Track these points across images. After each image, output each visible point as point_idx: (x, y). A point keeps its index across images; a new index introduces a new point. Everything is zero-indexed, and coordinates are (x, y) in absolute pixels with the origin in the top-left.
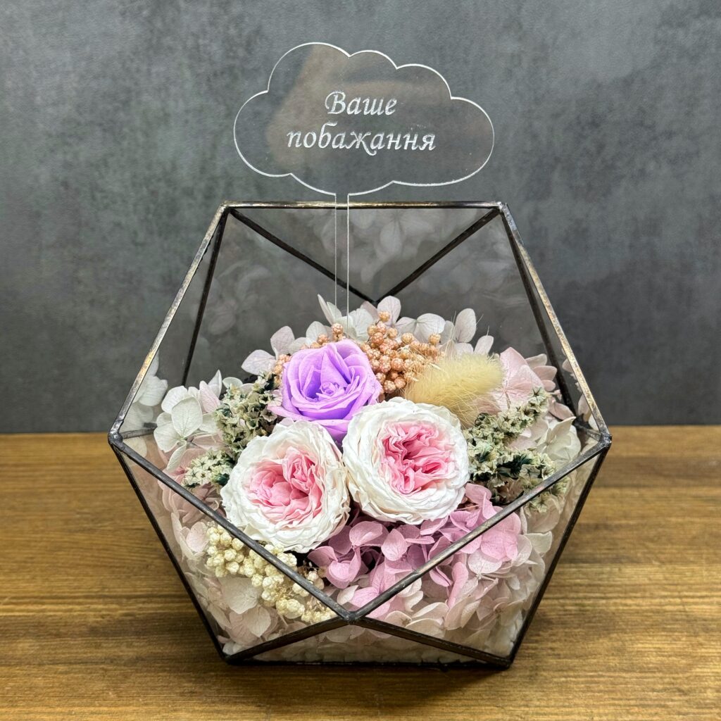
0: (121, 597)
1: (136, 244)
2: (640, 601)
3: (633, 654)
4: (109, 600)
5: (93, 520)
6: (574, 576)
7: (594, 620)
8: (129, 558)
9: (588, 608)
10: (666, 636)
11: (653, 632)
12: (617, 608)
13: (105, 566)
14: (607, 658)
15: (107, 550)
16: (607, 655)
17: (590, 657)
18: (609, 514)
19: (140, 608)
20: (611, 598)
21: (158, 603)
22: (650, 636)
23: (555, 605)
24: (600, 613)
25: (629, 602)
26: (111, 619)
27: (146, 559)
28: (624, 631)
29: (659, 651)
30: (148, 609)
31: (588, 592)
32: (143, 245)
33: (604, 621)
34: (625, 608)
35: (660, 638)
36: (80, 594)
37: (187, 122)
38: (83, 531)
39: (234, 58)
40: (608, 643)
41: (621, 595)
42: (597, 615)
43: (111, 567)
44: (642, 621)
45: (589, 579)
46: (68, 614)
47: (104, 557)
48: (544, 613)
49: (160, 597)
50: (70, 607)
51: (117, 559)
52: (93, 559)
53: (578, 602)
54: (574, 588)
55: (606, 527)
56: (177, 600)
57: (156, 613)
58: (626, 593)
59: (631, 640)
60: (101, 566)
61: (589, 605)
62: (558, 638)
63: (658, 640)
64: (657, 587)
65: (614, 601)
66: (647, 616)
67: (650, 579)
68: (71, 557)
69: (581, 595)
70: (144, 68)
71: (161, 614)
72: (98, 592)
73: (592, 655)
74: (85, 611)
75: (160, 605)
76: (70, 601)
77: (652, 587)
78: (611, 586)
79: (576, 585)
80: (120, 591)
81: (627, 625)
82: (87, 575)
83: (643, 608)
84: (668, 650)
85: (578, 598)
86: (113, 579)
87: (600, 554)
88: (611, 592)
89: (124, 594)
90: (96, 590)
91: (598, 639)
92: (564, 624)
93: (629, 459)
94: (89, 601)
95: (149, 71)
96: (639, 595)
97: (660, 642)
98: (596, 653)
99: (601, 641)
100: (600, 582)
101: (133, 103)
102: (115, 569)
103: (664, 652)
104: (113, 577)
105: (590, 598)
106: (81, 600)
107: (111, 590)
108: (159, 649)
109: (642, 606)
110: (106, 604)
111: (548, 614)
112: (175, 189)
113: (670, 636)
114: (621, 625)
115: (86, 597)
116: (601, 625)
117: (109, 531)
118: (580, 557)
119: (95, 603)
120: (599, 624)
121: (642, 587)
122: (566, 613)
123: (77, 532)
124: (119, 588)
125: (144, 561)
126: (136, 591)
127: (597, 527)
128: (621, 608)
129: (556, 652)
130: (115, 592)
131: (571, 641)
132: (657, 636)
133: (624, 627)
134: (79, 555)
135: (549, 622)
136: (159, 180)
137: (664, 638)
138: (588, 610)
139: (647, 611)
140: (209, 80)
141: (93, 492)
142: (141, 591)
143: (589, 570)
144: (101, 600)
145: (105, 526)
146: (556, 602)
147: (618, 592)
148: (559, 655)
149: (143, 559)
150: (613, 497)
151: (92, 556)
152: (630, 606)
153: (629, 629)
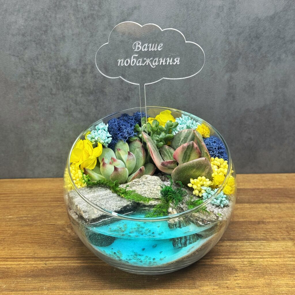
0: (42, 258)
1: (52, 94)
2: (278, 260)
3: (275, 286)
4: (37, 259)
5: (32, 220)
6: (248, 247)
7: (257, 269)
8: (47, 238)
9: (254, 263)
10: (291, 277)
11: (285, 275)
12: (268, 263)
13: (36, 243)
14: (263, 288)
15: (38, 235)
16: (263, 287)
17: (255, 288)
18: (265, 216)
19: (51, 263)
20: (265, 258)
21: (59, 261)
22: (283, 277)
23: (240, 261)
24: (260, 265)
25: (273, 260)
26: (37, 269)
27: (55, 239)
28: (271, 275)
29: (287, 285)
30: (54, 264)
31: (255, 255)
32: (55, 95)
33: (262, 270)
34: (272, 263)
35: (287, 278)
36: (24, 257)
37: (73, 39)
38: (27, 225)
39: (93, 10)
40: (263, 281)
41: (270, 257)
42: (259, 266)
43: (39, 243)
44: (279, 270)
45: (255, 248)
46: (18, 266)
47: (35, 238)
48: (234, 265)
49: (60, 257)
50: (19, 263)
51: (41, 239)
52: (31, 239)
53: (250, 260)
54: (248, 253)
55: (263, 223)
56: (68, 259)
57: (58, 266)
58: (272, 255)
59: (274, 279)
60: (34, 243)
61: (255, 262)
62: (240, 278)
63: (287, 279)
64: (286, 252)
65: (267, 259)
66: (282, 267)
67: (283, 249)
68: (21, 238)
69: (251, 256)
70: (53, 15)
71: (60, 266)
72: (32, 255)
73: (256, 287)
74: (26, 265)
75: (60, 262)
76: (19, 260)
77: (284, 252)
78: (265, 252)
79: (249, 251)
80: (42, 255)
81: (272, 272)
82: (28, 247)
83: (280, 263)
84: (292, 284)
85: (250, 258)
86: (40, 249)
87: (260, 236)
88: (265, 255)
89: (44, 256)
90: (32, 254)
91: (259, 279)
92: (243, 271)
93: (274, 189)
94: (28, 260)
95: (56, 16)
96: (278, 256)
97: (287, 280)
98: (258, 286)
99: (260, 279)
100: (260, 250)
101: (49, 32)
102: (40, 244)
103: (289, 285)
104: (40, 248)
105: (255, 258)
106: (24, 259)
107: (38, 254)
108: (58, 284)
109: (280, 262)
110: (35, 261)
111: (236, 266)
112: (68, 69)
113: (292, 277)
114: (269, 272)
115: (27, 258)
116: (260, 271)
117: (39, 225)
118: (251, 237)
119: (31, 261)
120: (259, 271)
121: (280, 253)
122: (244, 265)
123: (24, 226)
124: (42, 253)
125: (54, 240)
126: (50, 255)
127: (259, 223)
128: (270, 263)
129: (239, 286)
130: (40, 255)
131: (246, 280)
132: (286, 277)
133: (271, 273)
134: (25, 237)
135: (236, 270)
136: (61, 66)
137: (290, 278)
138: (254, 264)
139: (282, 265)
140: (82, 21)
141: (33, 206)
142: (51, 255)
143: (255, 244)
144: (33, 259)
145: (38, 223)
146: (239, 260)
147: (269, 255)
148: (240, 287)
149: (53, 239)
150: (266, 208)
151: (31, 238)
152: (274, 262)
153: (273, 274)
